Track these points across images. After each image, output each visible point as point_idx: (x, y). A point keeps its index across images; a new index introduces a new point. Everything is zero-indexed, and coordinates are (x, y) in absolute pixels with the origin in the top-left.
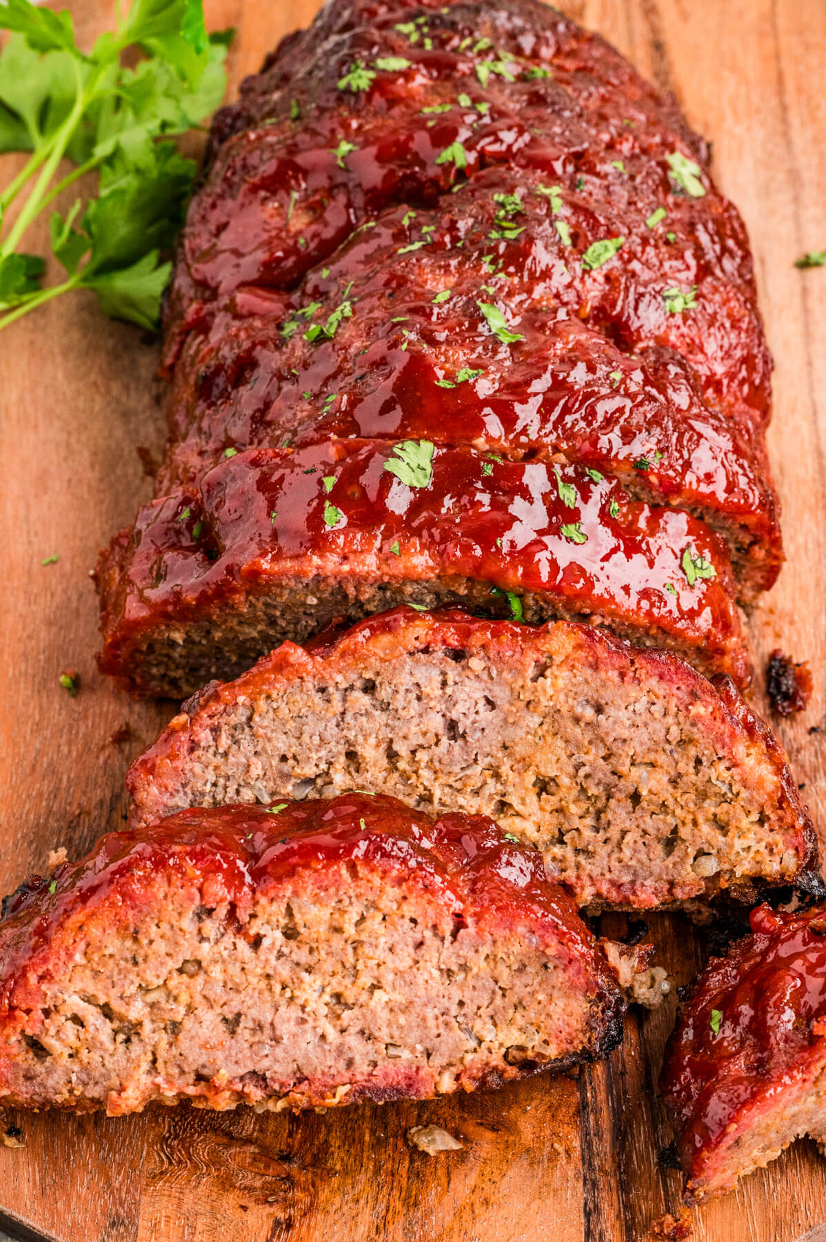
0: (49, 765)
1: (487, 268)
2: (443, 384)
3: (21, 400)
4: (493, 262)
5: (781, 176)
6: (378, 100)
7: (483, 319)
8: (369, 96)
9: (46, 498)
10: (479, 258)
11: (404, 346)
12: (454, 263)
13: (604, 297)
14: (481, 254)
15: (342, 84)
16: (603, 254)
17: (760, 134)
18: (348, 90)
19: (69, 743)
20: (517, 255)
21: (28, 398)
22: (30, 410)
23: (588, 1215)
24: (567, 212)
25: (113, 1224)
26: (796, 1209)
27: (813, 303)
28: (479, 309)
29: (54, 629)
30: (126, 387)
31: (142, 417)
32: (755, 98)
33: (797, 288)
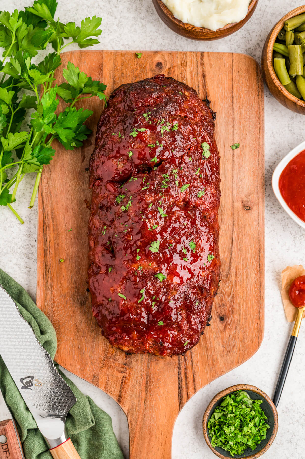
0: (74, 281)
1: (160, 195)
2: (150, 230)
3: (60, 186)
5: (231, 119)
6: (139, 140)
7: (159, 212)
8: (137, 138)
9: (68, 214)
10: (159, 193)
11: (142, 220)
12: (153, 194)
13: (185, 197)
14: (159, 192)
15: (131, 134)
16: (185, 188)
17: (227, 106)
18: (132, 136)
19: (78, 275)
20: (167, 191)
21: (62, 186)
22: (62, 189)
23: (179, 375)
24: (178, 178)
25: (94, 377)
26: (216, 373)
27: (235, 159)
28: (158, 209)
29: (73, 248)
30: (83, 183)
31: (87, 191)
32: (226, 94)
33: (232, 154)
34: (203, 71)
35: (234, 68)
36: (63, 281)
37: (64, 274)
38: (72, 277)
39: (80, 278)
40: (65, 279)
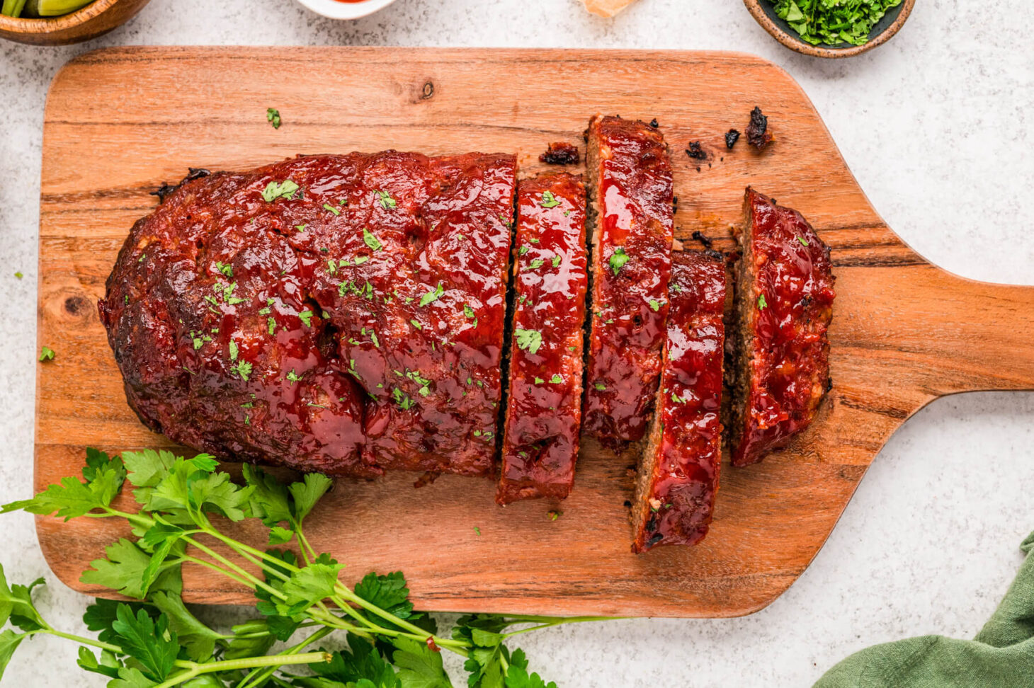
1: (390, 301)
2: (475, 324)
3: (367, 555)
4: (387, 298)
5: (209, 129)
6: (258, 359)
7: (431, 304)
8: (255, 364)
9: (436, 536)
10: (386, 305)
11: (453, 344)
12: (389, 319)
13: (396, 240)
14: (383, 304)
15: (246, 378)
16: (371, 240)
17: (175, 139)
18: (249, 376)
19: (590, 513)
20: (381, 284)
21: (367, 552)
22: (376, 550)
24: (347, 257)
25: (843, 476)
26: (836, 173)
27: (306, 119)
28: (425, 306)
29: (521, 526)
30: (361, 498)
31: (382, 488)
32: (146, 140)
33: (294, 127)
34: (88, 196)
35: (81, 119)
36: (604, 551)
37: (586, 548)
38: (595, 529)
39: (597, 507)
40: (600, 547)
